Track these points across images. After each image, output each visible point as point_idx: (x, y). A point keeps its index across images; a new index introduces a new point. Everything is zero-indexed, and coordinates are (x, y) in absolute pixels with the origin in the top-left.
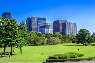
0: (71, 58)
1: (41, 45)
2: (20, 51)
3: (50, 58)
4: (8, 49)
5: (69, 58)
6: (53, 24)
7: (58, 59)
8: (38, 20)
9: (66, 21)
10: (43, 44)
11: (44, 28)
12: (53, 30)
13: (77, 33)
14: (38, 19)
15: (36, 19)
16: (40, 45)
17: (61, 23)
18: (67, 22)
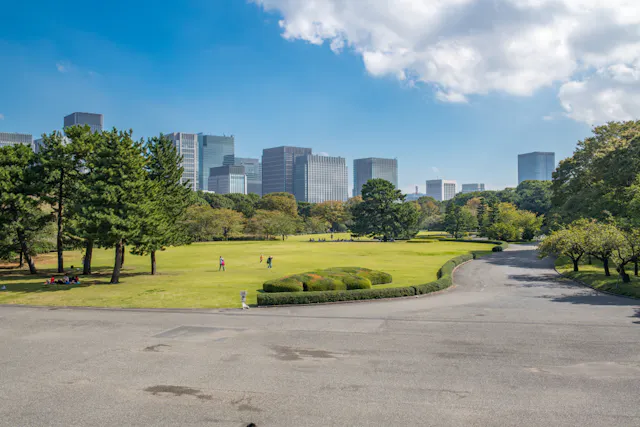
0: (350, 287)
1: (220, 239)
2: (150, 264)
3: (268, 288)
4: (103, 257)
5: (341, 288)
6: (260, 161)
7: (301, 293)
8: (205, 144)
9: (309, 151)
10: (226, 236)
11: (228, 174)
12: (261, 182)
13: (351, 195)
14: (204, 140)
15: (196, 140)
16: (215, 239)
17: (289, 158)
18: (314, 153)
